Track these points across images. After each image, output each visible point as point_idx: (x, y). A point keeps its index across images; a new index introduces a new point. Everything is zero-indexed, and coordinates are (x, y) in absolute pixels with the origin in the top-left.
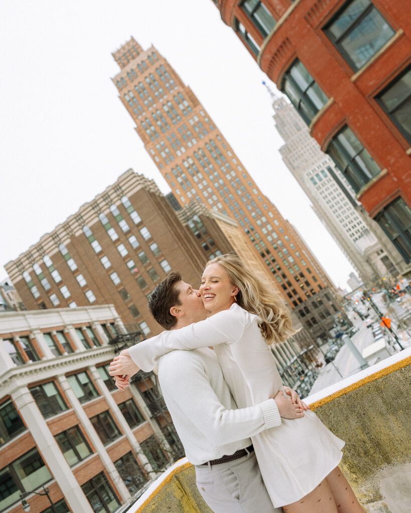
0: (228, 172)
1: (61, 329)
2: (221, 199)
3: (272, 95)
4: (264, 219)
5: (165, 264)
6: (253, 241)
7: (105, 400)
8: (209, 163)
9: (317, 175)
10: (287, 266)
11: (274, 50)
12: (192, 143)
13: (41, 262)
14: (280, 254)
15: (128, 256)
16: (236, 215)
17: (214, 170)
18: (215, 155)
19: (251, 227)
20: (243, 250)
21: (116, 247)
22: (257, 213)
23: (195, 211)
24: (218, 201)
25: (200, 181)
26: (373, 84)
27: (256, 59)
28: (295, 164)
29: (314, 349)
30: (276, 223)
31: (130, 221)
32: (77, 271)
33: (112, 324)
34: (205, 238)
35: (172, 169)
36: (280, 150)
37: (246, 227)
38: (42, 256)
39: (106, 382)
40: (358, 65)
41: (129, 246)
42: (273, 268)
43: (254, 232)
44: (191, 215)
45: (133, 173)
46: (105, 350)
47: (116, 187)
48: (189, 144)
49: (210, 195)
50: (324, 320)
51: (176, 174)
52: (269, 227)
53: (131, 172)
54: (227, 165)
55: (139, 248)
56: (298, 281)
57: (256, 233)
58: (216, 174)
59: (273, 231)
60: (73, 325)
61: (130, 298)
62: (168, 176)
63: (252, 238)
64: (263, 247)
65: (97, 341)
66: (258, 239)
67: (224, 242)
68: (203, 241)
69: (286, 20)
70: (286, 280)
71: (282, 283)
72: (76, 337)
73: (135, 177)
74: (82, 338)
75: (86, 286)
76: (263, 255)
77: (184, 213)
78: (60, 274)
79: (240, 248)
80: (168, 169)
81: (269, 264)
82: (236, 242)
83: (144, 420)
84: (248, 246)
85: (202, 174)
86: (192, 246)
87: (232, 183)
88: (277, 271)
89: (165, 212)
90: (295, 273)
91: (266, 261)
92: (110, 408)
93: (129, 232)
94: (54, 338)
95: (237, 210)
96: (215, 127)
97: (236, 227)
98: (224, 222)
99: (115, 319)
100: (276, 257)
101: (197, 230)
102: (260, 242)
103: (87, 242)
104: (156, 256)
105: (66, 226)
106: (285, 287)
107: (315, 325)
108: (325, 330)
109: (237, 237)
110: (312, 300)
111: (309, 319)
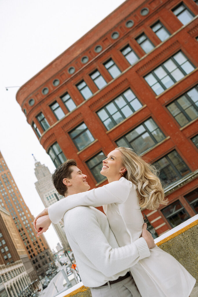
0: (10, 189)
2: (4, 202)
3: (35, 160)
4: (23, 213)
6: (16, 223)
8: (1, 184)
9: (50, 196)
10: (30, 237)
11: (47, 136)
14: (28, 231)
16: (10, 210)
17: (3, 187)
18: (5, 181)
19: (16, 216)
20: (10, 227)
22: (20, 210)
24: (2, 202)
26: (85, 157)
27: (39, 139)
28: (41, 190)
29: (37, 282)
30: (29, 216)
36: (35, 184)
37: (14, 216)
40: (80, 149)
42: (23, 238)
43: (17, 219)
50: (44, 266)
52: (25, 217)
54: (10, 186)
56: (34, 245)
57: (18, 219)
58: (4, 189)
59: (26, 219)
64: (20, 227)
66: (19, 222)
69: (54, 127)
70: (29, 244)
71: (27, 246)
76: (20, 231)
79: (9, 226)
81: (22, 236)
82: (7, 223)
84: (13, 226)
87: (11, 195)
88: (25, 239)
90: (34, 241)
91: (21, 234)
95: (11, 208)
96: (7, 168)
97: (9, 216)
98: (4, 213)
100: (26, 232)
102: (19, 224)
106: (27, 248)
107: (39, 269)
108: (44, 271)
109: (8, 221)
110: (40, 255)
111: (37, 265)
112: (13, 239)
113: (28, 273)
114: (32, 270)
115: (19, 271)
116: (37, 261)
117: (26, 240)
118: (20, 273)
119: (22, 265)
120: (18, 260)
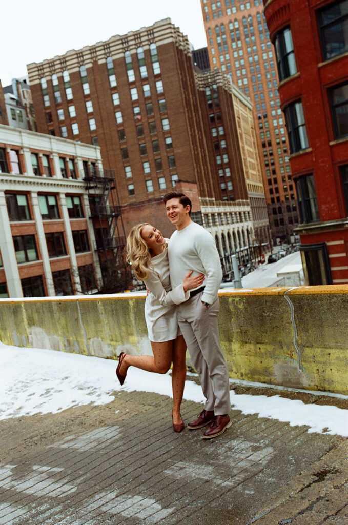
1: (47, 154)
2: (249, 76)
4: (279, 112)
5: (166, 122)
6: (261, 128)
7: (63, 223)
8: (253, 35)
10: (280, 164)
12: (245, 7)
13: (60, 75)
15: (137, 101)
16: (256, 96)
17: (255, 44)
18: (261, 29)
19: (265, 114)
20: (246, 134)
21: (130, 89)
22: (276, 103)
23: (217, 80)
24: (246, 76)
25: (238, 49)
29: (266, 247)
31: (150, 69)
32: (88, 96)
33: (93, 164)
34: (214, 110)
35: (217, 26)
37: (260, 113)
38: (63, 69)
39: (69, 209)
41: (141, 92)
42: (268, 161)
43: (266, 120)
44: (211, 82)
45: (170, 24)
46: (78, 184)
47: (150, 30)
48: (242, 7)
49: (242, 67)
50: (291, 225)
51: (218, 32)
53: (168, 22)
55: (149, 98)
56: (284, 181)
57: (267, 122)
58: (255, 48)
60: (59, 154)
61: (125, 140)
62: (210, 31)
63: (261, 125)
64: (267, 138)
65: (74, 175)
66: (266, 128)
67: (230, 120)
68: (212, 112)
70: (275, 176)
71: (269, 178)
72: (58, 165)
73: (170, 28)
74: (63, 167)
75: (91, 114)
76: (264, 146)
77: (205, 78)
78: (73, 93)
79: (243, 131)
80: (213, 24)
81: (266, 156)
82: (242, 123)
83: (89, 250)
84: (252, 132)
85: (242, 43)
86: (197, 115)
87: (266, 64)
88: (270, 165)
89: (185, 73)
90: (284, 173)
91: (264, 151)
92: (65, 231)
93: (146, 79)
94: (39, 159)
95: (259, 93)
97: (249, 110)
98: (241, 101)
99: (97, 160)
100: (274, 152)
101: (211, 100)
102: (267, 131)
103: (106, 73)
104: (161, 112)
105: (93, 50)
106: (270, 182)
107: (281, 226)
108: (288, 234)
109: (246, 120)
110: (288, 204)
111: (279, 219)
112: (245, 159)
113: (256, 226)
114: (264, 224)
115: (239, 218)
116: (280, 212)
117: (271, 168)
118: (239, 221)
119: (247, 209)
120: (242, 199)
